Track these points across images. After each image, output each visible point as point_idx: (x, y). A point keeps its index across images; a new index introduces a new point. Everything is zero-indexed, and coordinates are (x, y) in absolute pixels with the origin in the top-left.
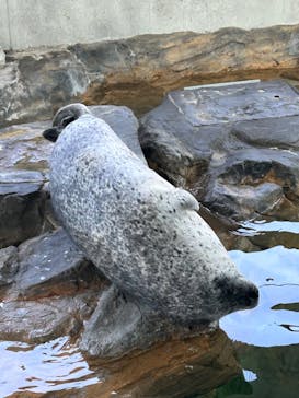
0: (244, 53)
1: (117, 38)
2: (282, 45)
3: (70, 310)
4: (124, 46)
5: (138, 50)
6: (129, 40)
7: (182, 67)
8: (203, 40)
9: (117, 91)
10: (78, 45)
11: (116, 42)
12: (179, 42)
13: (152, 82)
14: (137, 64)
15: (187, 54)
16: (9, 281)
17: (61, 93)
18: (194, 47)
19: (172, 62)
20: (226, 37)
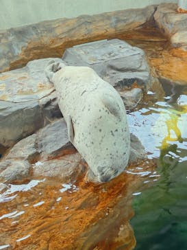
0: (91, 27)
1: (30, 24)
2: (108, 22)
3: (76, 161)
4: (35, 27)
5: (42, 29)
6: (36, 24)
7: (63, 36)
8: (72, 22)
9: (35, 51)
10: (12, 29)
11: (30, 26)
12: (61, 24)
13: (50, 45)
14: (42, 36)
15: (66, 29)
16: (40, 151)
17: (10, 54)
18: (68, 25)
19: (58, 34)
20: (82, 20)
